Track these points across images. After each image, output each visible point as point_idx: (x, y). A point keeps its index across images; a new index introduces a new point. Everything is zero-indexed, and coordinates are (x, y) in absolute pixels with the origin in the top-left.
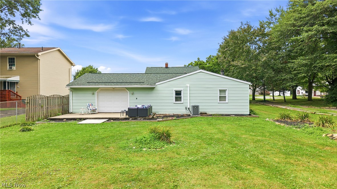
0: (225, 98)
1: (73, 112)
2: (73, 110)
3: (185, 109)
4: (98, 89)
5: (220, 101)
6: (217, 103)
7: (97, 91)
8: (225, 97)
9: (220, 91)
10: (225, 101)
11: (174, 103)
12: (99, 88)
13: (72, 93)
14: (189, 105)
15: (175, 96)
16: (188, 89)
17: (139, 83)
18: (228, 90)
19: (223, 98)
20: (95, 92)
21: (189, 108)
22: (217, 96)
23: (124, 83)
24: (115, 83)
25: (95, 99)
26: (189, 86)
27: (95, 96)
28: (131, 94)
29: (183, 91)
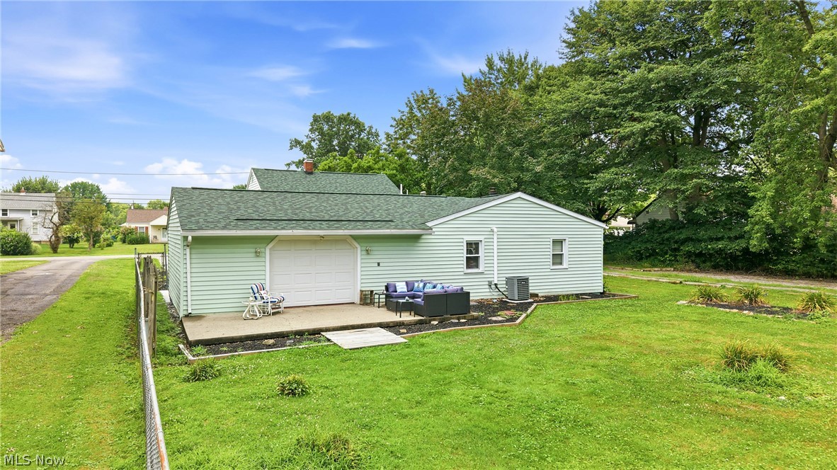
0: (561, 259)
1: (195, 312)
2: (194, 307)
3: (488, 287)
4: (272, 238)
5: (553, 264)
6: (549, 270)
7: (271, 245)
8: (560, 257)
9: (555, 242)
10: (561, 264)
11: (465, 274)
12: (277, 236)
13: (190, 253)
14: (496, 276)
15: (465, 255)
16: (495, 237)
17: (384, 223)
18: (567, 241)
19: (558, 259)
20: (263, 250)
21: (496, 284)
22: (549, 253)
23: (346, 222)
24: (324, 223)
25: (263, 268)
26: (495, 230)
27: (263, 259)
28: (364, 253)
29: (483, 242)
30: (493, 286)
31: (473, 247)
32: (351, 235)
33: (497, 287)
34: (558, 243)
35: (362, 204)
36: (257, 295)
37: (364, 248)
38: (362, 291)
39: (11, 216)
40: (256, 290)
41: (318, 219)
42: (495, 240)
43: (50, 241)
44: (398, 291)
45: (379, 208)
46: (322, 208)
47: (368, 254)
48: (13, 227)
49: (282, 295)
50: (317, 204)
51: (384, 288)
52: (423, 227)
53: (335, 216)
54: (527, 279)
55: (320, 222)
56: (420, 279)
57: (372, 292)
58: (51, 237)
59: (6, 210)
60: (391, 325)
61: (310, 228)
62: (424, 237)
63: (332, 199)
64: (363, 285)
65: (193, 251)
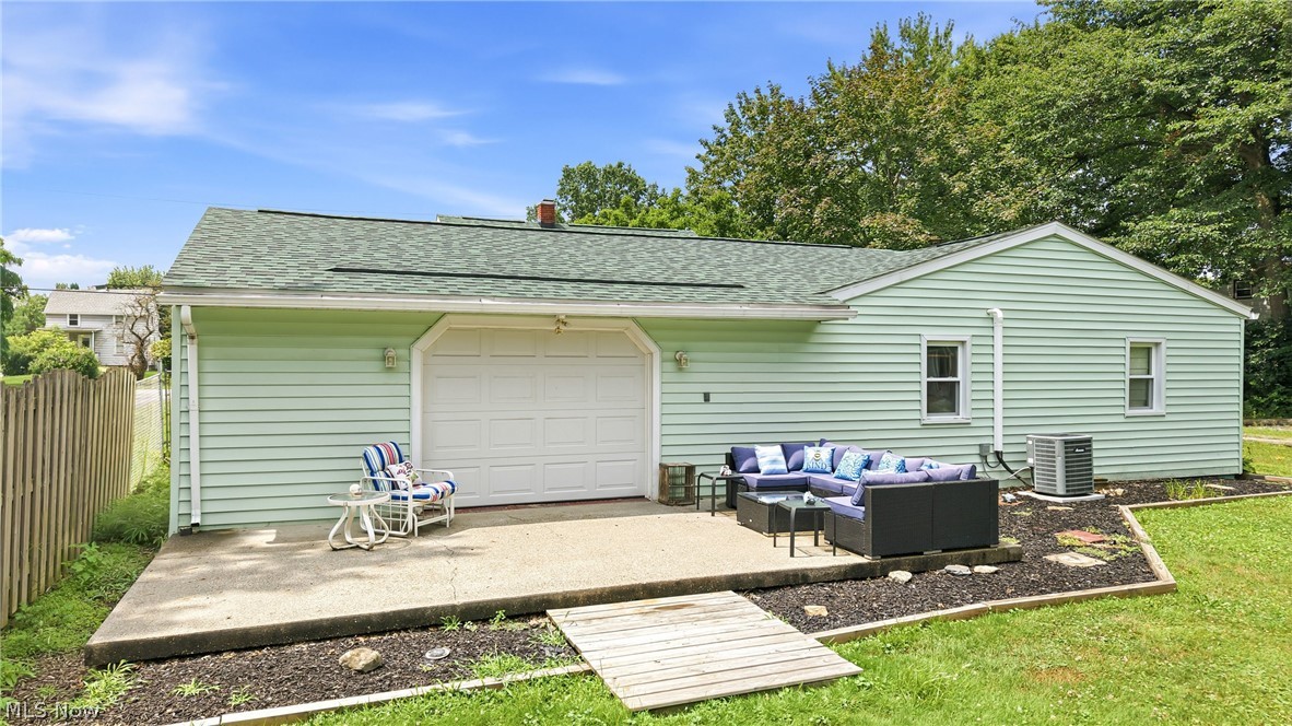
0: (1149, 392)
1: (211, 521)
2: (209, 507)
3: (979, 460)
4: (430, 321)
6: (1123, 419)
7: (425, 342)
8: (1145, 386)
9: (1135, 349)
10: (1149, 404)
11: (926, 426)
12: (444, 314)
13: (200, 358)
15: (925, 380)
16: (999, 333)
17: (720, 291)
18: (1163, 346)
19: (1141, 391)
20: (403, 352)
21: (998, 454)
22: (1121, 377)
23: (626, 286)
24: (567, 286)
25: (404, 402)
26: (1000, 314)
27: (403, 378)
28: (670, 366)
29: (968, 345)
30: (991, 459)
31: (942, 359)
32: (634, 319)
33: (1001, 461)
34: (1143, 352)
35: (660, 254)
36: (380, 476)
37: (670, 355)
38: (663, 467)
39: (83, 325)
40: (376, 462)
41: (551, 276)
42: (999, 342)
43: (131, 364)
44: (764, 468)
45: (702, 261)
46: (566, 257)
47: (680, 370)
48: (86, 343)
49: (451, 475)
50: (551, 249)
51: (723, 460)
52: (824, 300)
53: (595, 272)
54: (1089, 440)
55: (557, 283)
56: (817, 438)
57: (690, 469)
58: (133, 357)
59: (76, 316)
60: (769, 582)
61: (529, 294)
62: (822, 328)
63: (589, 243)
64: (667, 451)
65: (209, 352)
